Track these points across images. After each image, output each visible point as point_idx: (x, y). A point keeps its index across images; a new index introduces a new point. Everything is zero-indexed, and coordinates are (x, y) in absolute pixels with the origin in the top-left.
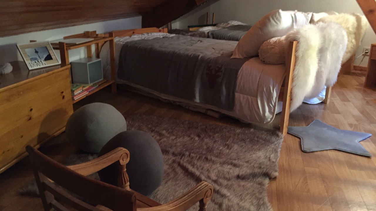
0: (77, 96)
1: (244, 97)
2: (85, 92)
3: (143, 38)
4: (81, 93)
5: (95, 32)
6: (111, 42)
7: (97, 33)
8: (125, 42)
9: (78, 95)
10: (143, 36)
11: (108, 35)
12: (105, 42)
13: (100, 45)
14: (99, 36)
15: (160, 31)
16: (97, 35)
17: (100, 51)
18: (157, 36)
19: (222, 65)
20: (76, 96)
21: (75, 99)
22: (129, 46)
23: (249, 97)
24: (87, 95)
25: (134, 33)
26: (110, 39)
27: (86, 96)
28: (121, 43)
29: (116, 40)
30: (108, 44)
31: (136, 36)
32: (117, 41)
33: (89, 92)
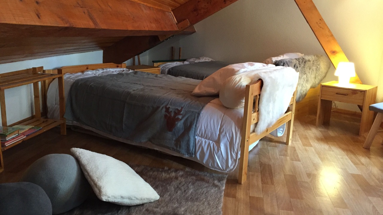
0: (9, 141)
1: (205, 142)
2: (21, 136)
3: (97, 75)
4: (15, 137)
5: (42, 67)
6: (60, 79)
7: (44, 69)
8: (75, 79)
9: (11, 140)
10: (97, 72)
11: (56, 72)
12: (54, 79)
13: (47, 82)
14: (47, 72)
15: (118, 67)
16: (44, 71)
17: (47, 88)
18: (113, 72)
19: (182, 108)
20: (7, 141)
21: (7, 146)
22: (80, 83)
23: (211, 142)
24: (24, 140)
25: (87, 68)
26: (59, 76)
27: (21, 141)
28: (72, 80)
29: (65, 77)
30: (56, 81)
31: (90, 73)
32: (67, 78)
33: (27, 136)
